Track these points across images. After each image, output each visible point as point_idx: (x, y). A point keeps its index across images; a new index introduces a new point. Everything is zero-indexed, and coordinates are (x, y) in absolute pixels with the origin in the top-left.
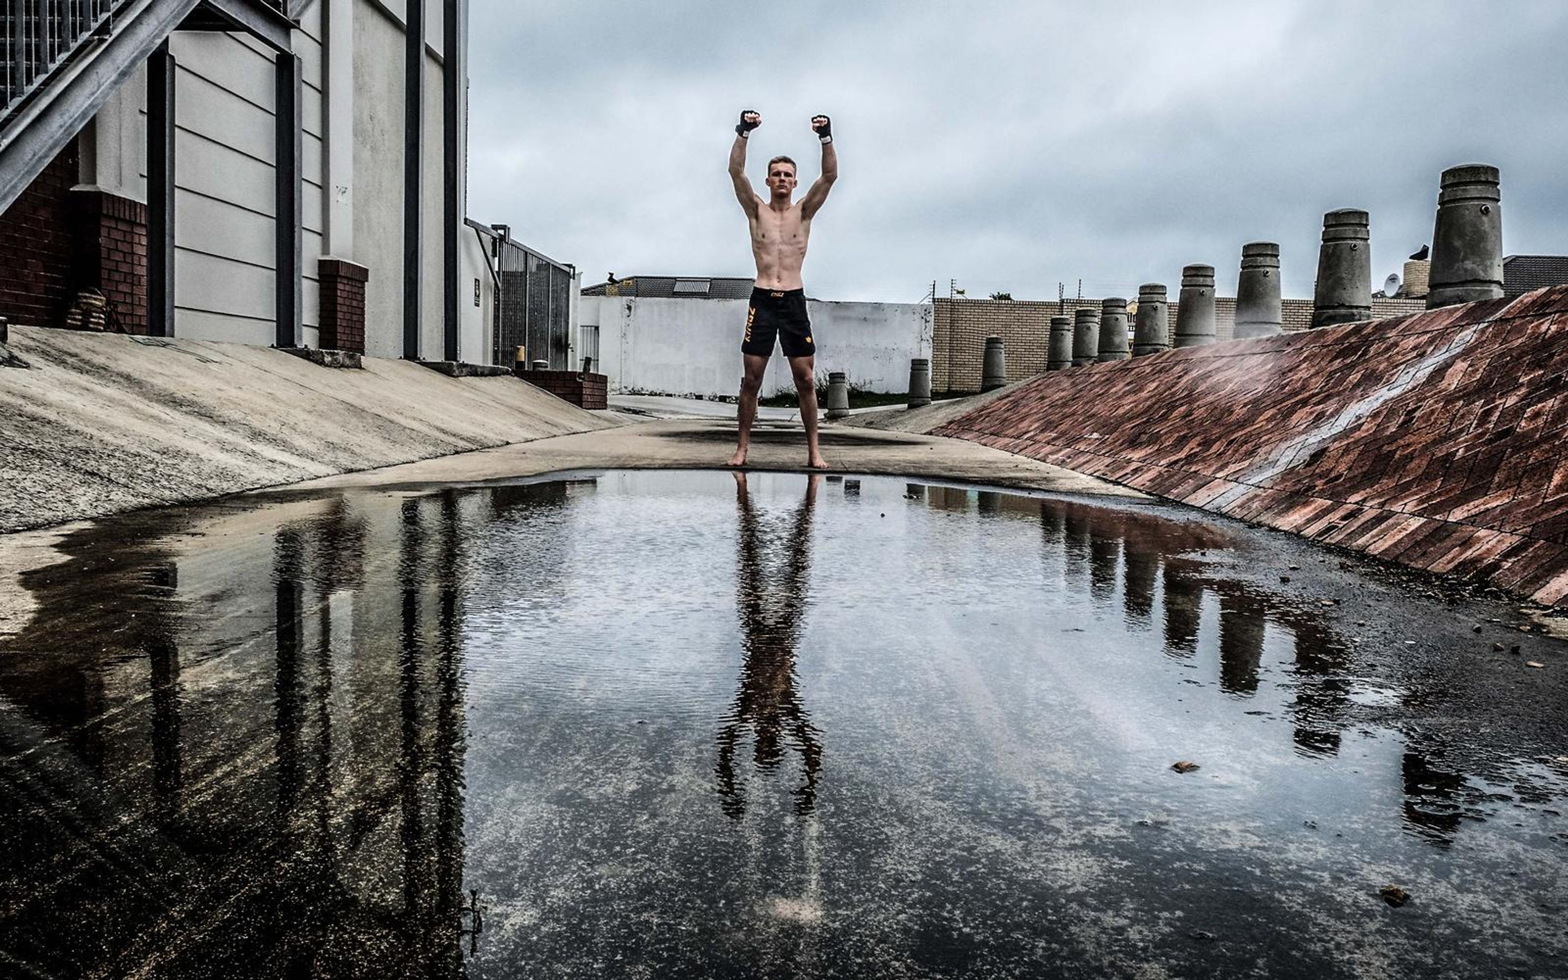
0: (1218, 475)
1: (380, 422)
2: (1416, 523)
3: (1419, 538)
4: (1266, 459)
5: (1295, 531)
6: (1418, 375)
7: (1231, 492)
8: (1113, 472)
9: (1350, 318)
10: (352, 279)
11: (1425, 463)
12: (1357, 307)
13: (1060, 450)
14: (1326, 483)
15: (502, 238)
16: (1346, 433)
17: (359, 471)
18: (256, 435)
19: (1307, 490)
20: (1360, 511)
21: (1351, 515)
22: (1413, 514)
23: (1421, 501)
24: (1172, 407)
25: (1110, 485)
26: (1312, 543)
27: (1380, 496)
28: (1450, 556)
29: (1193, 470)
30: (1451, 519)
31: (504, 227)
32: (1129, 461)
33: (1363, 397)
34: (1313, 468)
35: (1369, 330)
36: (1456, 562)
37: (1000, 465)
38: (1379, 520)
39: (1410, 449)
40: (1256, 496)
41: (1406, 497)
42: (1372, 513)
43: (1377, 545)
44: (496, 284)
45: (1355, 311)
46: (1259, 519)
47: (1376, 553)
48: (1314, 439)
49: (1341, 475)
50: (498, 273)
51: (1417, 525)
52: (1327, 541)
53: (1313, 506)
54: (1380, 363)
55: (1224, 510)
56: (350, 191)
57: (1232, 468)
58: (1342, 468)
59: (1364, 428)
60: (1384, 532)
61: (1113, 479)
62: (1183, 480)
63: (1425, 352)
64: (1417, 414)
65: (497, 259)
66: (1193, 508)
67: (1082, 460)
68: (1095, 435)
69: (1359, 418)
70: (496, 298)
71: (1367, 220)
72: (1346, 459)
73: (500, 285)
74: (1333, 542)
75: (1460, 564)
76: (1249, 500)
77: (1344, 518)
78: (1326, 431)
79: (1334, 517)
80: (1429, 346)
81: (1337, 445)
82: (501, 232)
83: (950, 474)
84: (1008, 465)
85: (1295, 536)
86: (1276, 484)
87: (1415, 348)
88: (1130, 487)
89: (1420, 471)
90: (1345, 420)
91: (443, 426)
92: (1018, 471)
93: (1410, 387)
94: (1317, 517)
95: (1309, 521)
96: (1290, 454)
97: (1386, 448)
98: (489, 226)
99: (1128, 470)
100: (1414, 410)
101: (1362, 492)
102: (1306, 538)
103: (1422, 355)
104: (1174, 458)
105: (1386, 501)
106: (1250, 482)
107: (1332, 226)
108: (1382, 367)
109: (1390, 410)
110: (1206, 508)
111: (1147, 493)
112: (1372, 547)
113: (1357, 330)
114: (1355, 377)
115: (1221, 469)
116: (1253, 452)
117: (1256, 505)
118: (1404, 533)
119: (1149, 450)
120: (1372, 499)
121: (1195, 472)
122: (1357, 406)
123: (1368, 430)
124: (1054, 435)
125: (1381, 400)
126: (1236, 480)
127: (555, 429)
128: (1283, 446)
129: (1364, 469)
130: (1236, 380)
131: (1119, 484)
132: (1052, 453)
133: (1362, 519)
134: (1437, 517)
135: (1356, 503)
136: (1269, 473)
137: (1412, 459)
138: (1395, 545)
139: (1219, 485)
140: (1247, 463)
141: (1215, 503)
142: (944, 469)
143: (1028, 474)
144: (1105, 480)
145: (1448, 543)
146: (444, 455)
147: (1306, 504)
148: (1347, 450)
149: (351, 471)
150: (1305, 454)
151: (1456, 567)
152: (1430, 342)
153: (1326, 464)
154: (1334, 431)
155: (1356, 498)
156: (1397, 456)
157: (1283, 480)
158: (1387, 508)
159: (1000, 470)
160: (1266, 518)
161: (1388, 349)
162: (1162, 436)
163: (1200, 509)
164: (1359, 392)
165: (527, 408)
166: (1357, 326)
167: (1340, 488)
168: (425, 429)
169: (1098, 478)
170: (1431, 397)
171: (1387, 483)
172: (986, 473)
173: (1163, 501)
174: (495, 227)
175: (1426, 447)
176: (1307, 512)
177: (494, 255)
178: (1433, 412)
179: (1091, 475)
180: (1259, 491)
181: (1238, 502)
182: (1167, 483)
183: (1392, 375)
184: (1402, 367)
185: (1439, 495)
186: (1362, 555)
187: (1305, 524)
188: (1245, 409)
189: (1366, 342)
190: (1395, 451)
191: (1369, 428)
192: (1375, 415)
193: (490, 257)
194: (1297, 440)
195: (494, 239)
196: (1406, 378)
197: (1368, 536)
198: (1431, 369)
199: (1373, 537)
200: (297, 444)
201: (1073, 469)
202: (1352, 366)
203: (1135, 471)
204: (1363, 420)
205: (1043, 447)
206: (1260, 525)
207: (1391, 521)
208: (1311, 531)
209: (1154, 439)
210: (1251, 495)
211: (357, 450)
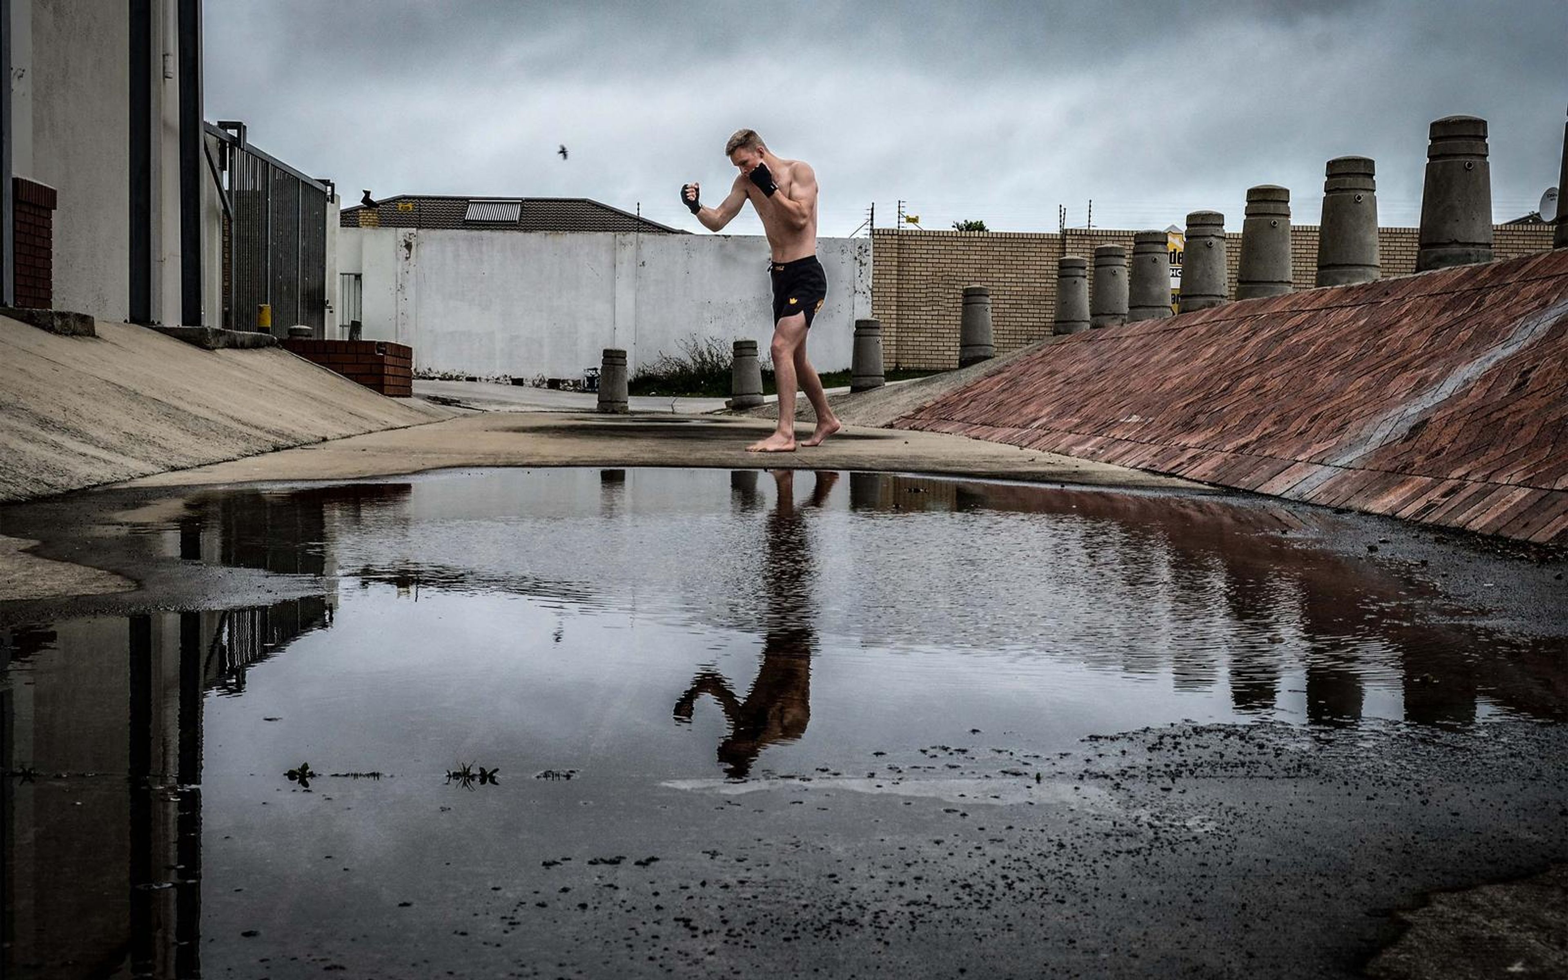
0: (1299, 458)
1: (165, 410)
2: (1521, 494)
3: (1522, 509)
4: (1358, 435)
5: (1390, 514)
6: (1537, 329)
7: (1315, 477)
8: (1164, 462)
9: (1466, 258)
10: (36, 206)
11: (1536, 429)
12: (1474, 244)
13: (1088, 439)
14: (1426, 459)
15: (236, 142)
16: (1451, 400)
17: (183, 469)
18: (44, 423)
19: (1404, 468)
20: (1462, 486)
21: (1453, 491)
22: (1518, 485)
23: (1529, 470)
24: (1237, 378)
25: (1162, 478)
26: (1408, 524)
27: (1485, 467)
28: (1553, 525)
29: (1267, 454)
30: (1558, 487)
31: (238, 126)
32: (1184, 449)
33: (1473, 358)
34: (1412, 443)
35: (1486, 274)
36: (1558, 531)
37: (1011, 460)
38: (1481, 494)
39: (1522, 416)
40: (1346, 478)
41: (1513, 468)
42: (1477, 487)
43: (1479, 519)
44: (226, 211)
45: (1471, 249)
46: (1348, 503)
47: (1477, 528)
48: (1414, 410)
49: (1443, 449)
50: (229, 192)
51: (1522, 496)
52: (1425, 521)
53: (1411, 485)
54: (1495, 316)
55: (1307, 497)
56: (28, 75)
57: (1316, 448)
58: (1444, 441)
59: (1472, 393)
60: (1488, 507)
61: (1164, 470)
62: (1256, 466)
63: (1547, 302)
64: (1532, 375)
65: (226, 174)
66: (1269, 496)
67: (1120, 450)
68: (1135, 418)
69: (1467, 382)
70: (226, 233)
71: (1485, 131)
72: (1449, 430)
73: (231, 212)
74: (1431, 521)
75: (1563, 531)
76: (1336, 484)
77: (1444, 495)
78: (1429, 400)
79: (1434, 495)
80: (1553, 294)
81: (1440, 414)
82: (234, 133)
83: (949, 469)
84: (1021, 459)
85: (1390, 518)
86: (1369, 463)
87: (1537, 297)
88: (1188, 479)
89: (1529, 439)
90: (1449, 387)
91: (236, 415)
92: (1037, 465)
93: (1526, 344)
94: (1415, 497)
95: (1406, 502)
96: (1387, 428)
97: (1495, 416)
98: (216, 124)
99: (1184, 458)
100: (1529, 371)
101: (1466, 466)
102: (1401, 519)
103: (1544, 305)
104: (1242, 441)
105: (1491, 474)
106: (1338, 464)
107: (1441, 138)
108: (1497, 321)
109: (1502, 369)
110: (1286, 496)
111: (1210, 484)
112: (1472, 523)
113: (1472, 275)
114: (1465, 334)
115: (1303, 450)
116: (1341, 428)
117: (1344, 488)
118: (1508, 506)
119: (1209, 434)
120: (1476, 473)
121: (1270, 456)
122: (1466, 369)
123: (1476, 396)
124: (1076, 421)
125: (1494, 361)
126: (1321, 463)
127: (365, 422)
128: (1379, 419)
129: (1470, 441)
130: (1321, 341)
131: (1173, 475)
132: (1076, 444)
133: (1464, 494)
134: (1543, 486)
135: (1459, 478)
136: (1361, 452)
137: (1522, 425)
138: (1498, 518)
139: (1300, 470)
140: (1334, 441)
141: (1296, 490)
142: (940, 463)
143: (1051, 468)
144: (1155, 473)
145: (1554, 510)
146: (263, 452)
147: (1402, 483)
148: (1451, 420)
149: (174, 469)
150: (1404, 428)
151: (1558, 535)
152: (1555, 288)
153: (1428, 436)
154: (1437, 399)
155: (1461, 472)
156: (1507, 424)
157: (1377, 458)
158: (1491, 480)
159: (1013, 464)
160: (1356, 503)
161: (1506, 299)
162: (1226, 414)
163: (1278, 498)
164: (1469, 351)
165: (317, 392)
166: (1472, 269)
167: (1443, 463)
168: (220, 419)
169: (1144, 470)
170: (1549, 355)
171: (1494, 453)
172: (996, 468)
173: (1232, 491)
174: (224, 125)
175: (1538, 413)
176: (1404, 491)
177: (223, 168)
178: (1549, 373)
179: (1134, 467)
180: (1349, 473)
181: (1324, 487)
182: (1236, 471)
183: (1508, 330)
184: (1521, 320)
185: (1548, 462)
186: (1461, 532)
187: (1403, 504)
188: (1332, 377)
189: (1480, 290)
190: (1505, 418)
191: (1478, 393)
192: (1485, 378)
193: (218, 171)
194: (1394, 411)
195: (222, 142)
196: (1525, 333)
197: (1469, 511)
198: (1550, 323)
199: (1475, 512)
200: (94, 435)
201: (1109, 462)
202: (1464, 320)
203: (1193, 459)
204: (1472, 385)
205: (1062, 437)
206: (1349, 510)
207: (1495, 494)
208: (1407, 512)
209: (1217, 418)
210: (1339, 478)
211: (163, 443)
